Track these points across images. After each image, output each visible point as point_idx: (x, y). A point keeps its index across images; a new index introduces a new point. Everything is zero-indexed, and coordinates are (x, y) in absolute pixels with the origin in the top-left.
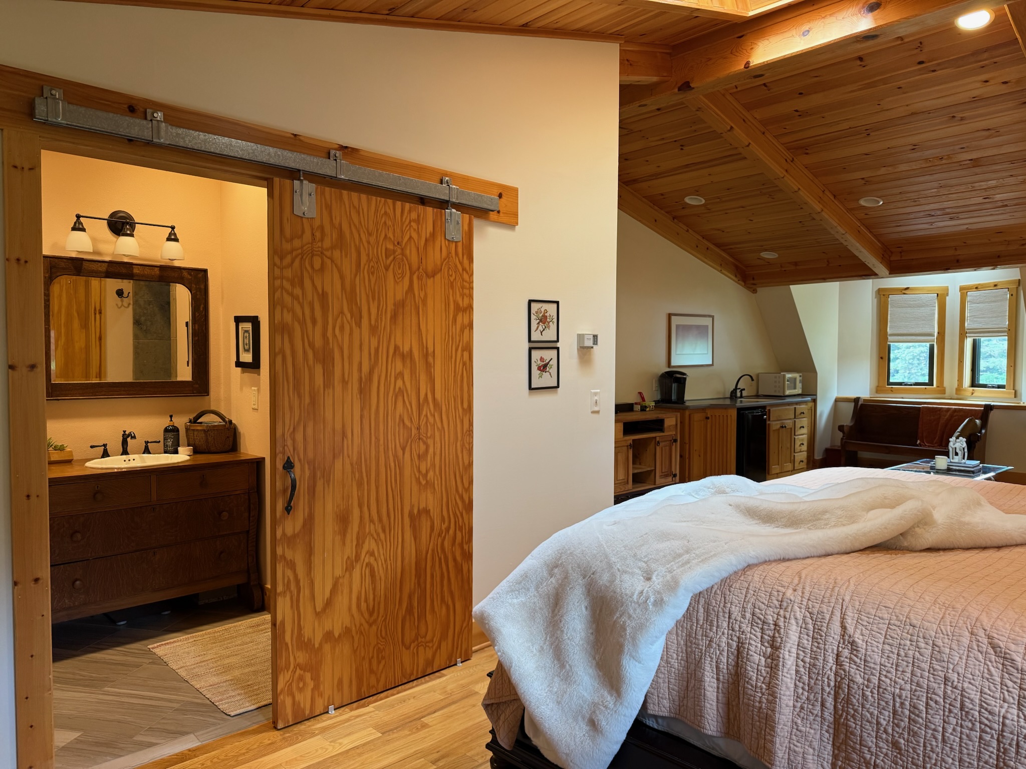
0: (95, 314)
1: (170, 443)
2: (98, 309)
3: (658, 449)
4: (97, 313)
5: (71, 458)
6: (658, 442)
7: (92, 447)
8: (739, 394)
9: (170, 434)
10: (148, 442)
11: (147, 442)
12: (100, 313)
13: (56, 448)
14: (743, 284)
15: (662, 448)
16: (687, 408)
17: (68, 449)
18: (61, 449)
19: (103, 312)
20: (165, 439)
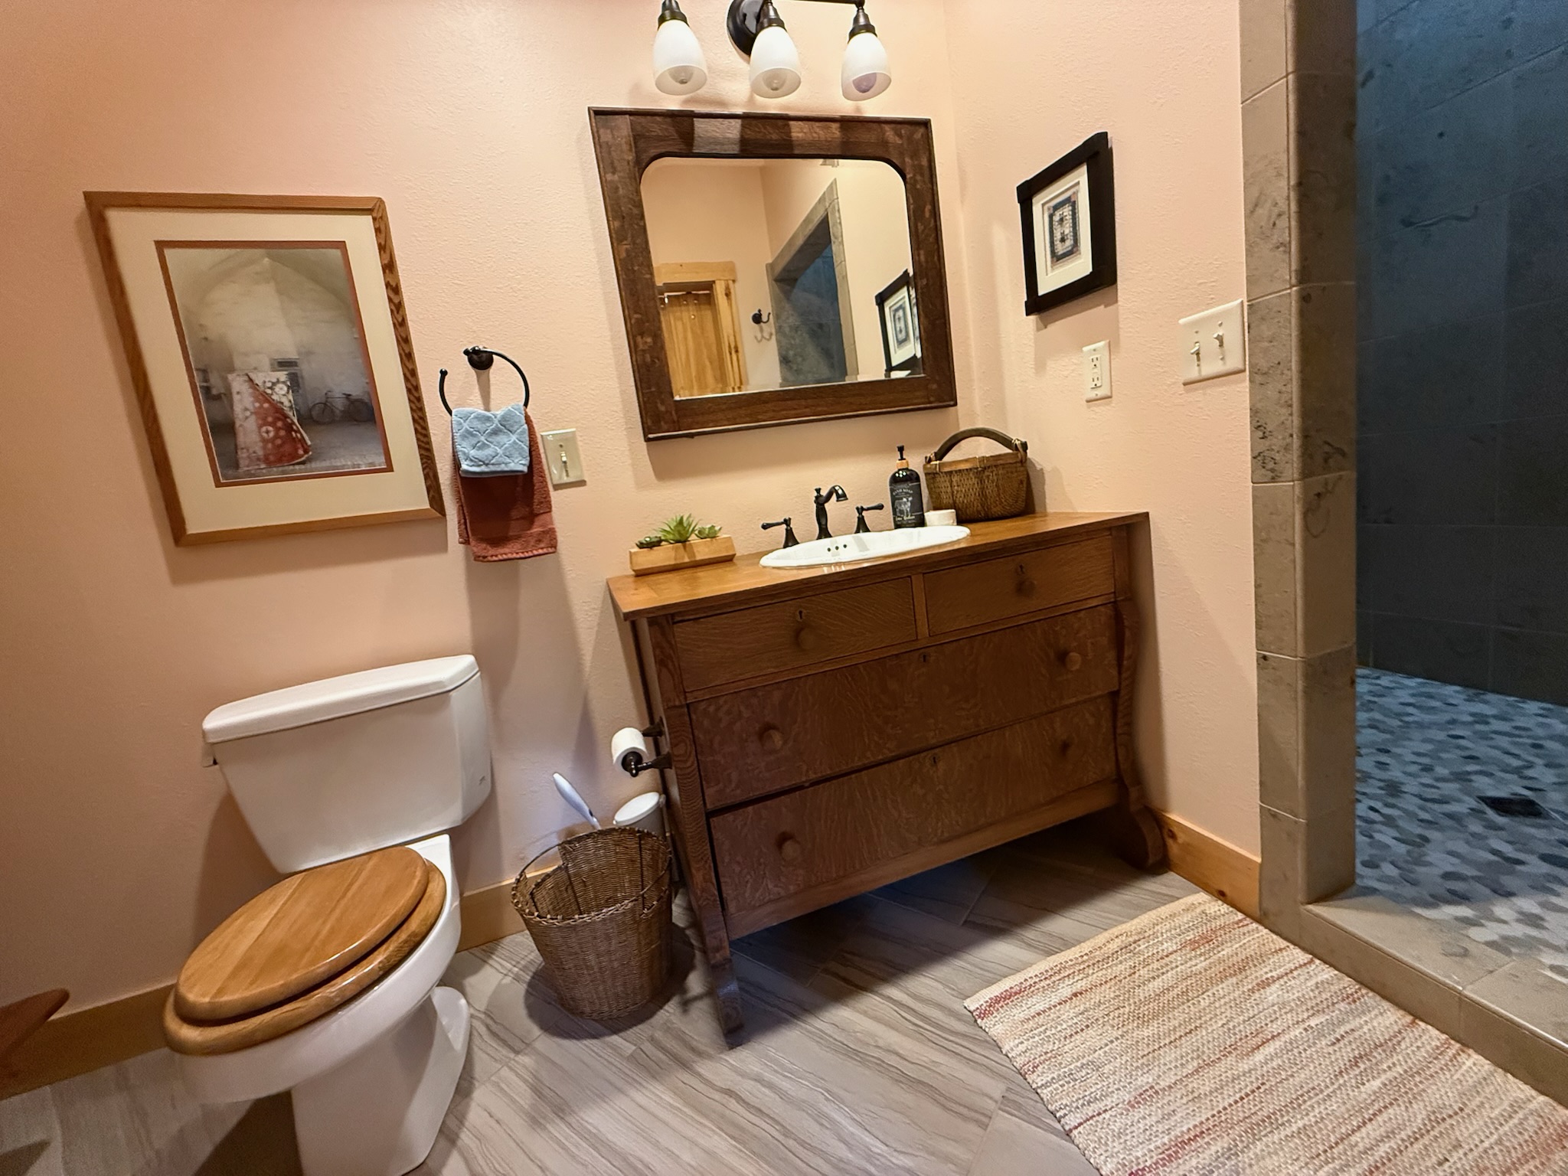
0: (731, 354)
1: (906, 505)
2: (732, 346)
4: (733, 352)
5: (731, 553)
7: (765, 527)
9: (905, 486)
10: (863, 509)
11: (860, 510)
12: (737, 351)
13: (702, 535)
17: (722, 535)
18: (711, 535)
19: (740, 350)
20: (895, 499)
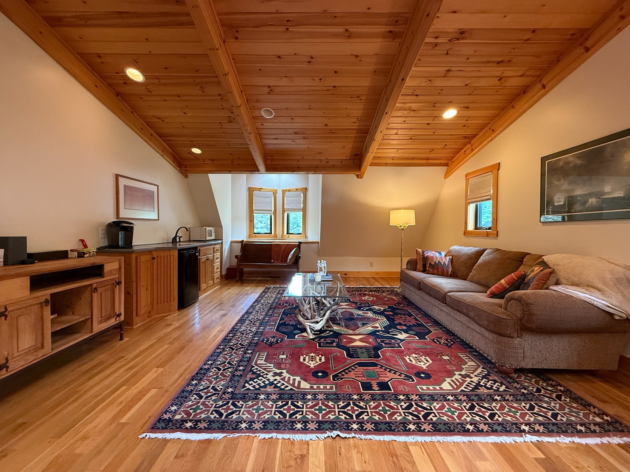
3: (95, 295)
6: (96, 289)
8: (178, 240)
14: (179, 169)
15: (101, 294)
16: (133, 252)
